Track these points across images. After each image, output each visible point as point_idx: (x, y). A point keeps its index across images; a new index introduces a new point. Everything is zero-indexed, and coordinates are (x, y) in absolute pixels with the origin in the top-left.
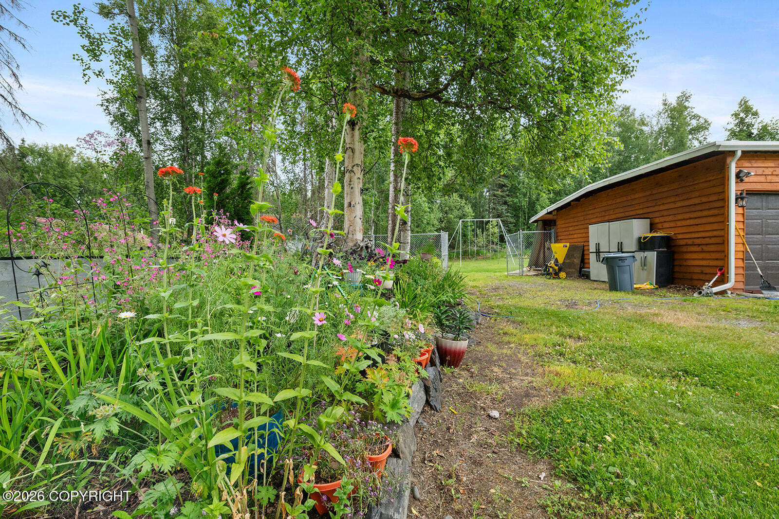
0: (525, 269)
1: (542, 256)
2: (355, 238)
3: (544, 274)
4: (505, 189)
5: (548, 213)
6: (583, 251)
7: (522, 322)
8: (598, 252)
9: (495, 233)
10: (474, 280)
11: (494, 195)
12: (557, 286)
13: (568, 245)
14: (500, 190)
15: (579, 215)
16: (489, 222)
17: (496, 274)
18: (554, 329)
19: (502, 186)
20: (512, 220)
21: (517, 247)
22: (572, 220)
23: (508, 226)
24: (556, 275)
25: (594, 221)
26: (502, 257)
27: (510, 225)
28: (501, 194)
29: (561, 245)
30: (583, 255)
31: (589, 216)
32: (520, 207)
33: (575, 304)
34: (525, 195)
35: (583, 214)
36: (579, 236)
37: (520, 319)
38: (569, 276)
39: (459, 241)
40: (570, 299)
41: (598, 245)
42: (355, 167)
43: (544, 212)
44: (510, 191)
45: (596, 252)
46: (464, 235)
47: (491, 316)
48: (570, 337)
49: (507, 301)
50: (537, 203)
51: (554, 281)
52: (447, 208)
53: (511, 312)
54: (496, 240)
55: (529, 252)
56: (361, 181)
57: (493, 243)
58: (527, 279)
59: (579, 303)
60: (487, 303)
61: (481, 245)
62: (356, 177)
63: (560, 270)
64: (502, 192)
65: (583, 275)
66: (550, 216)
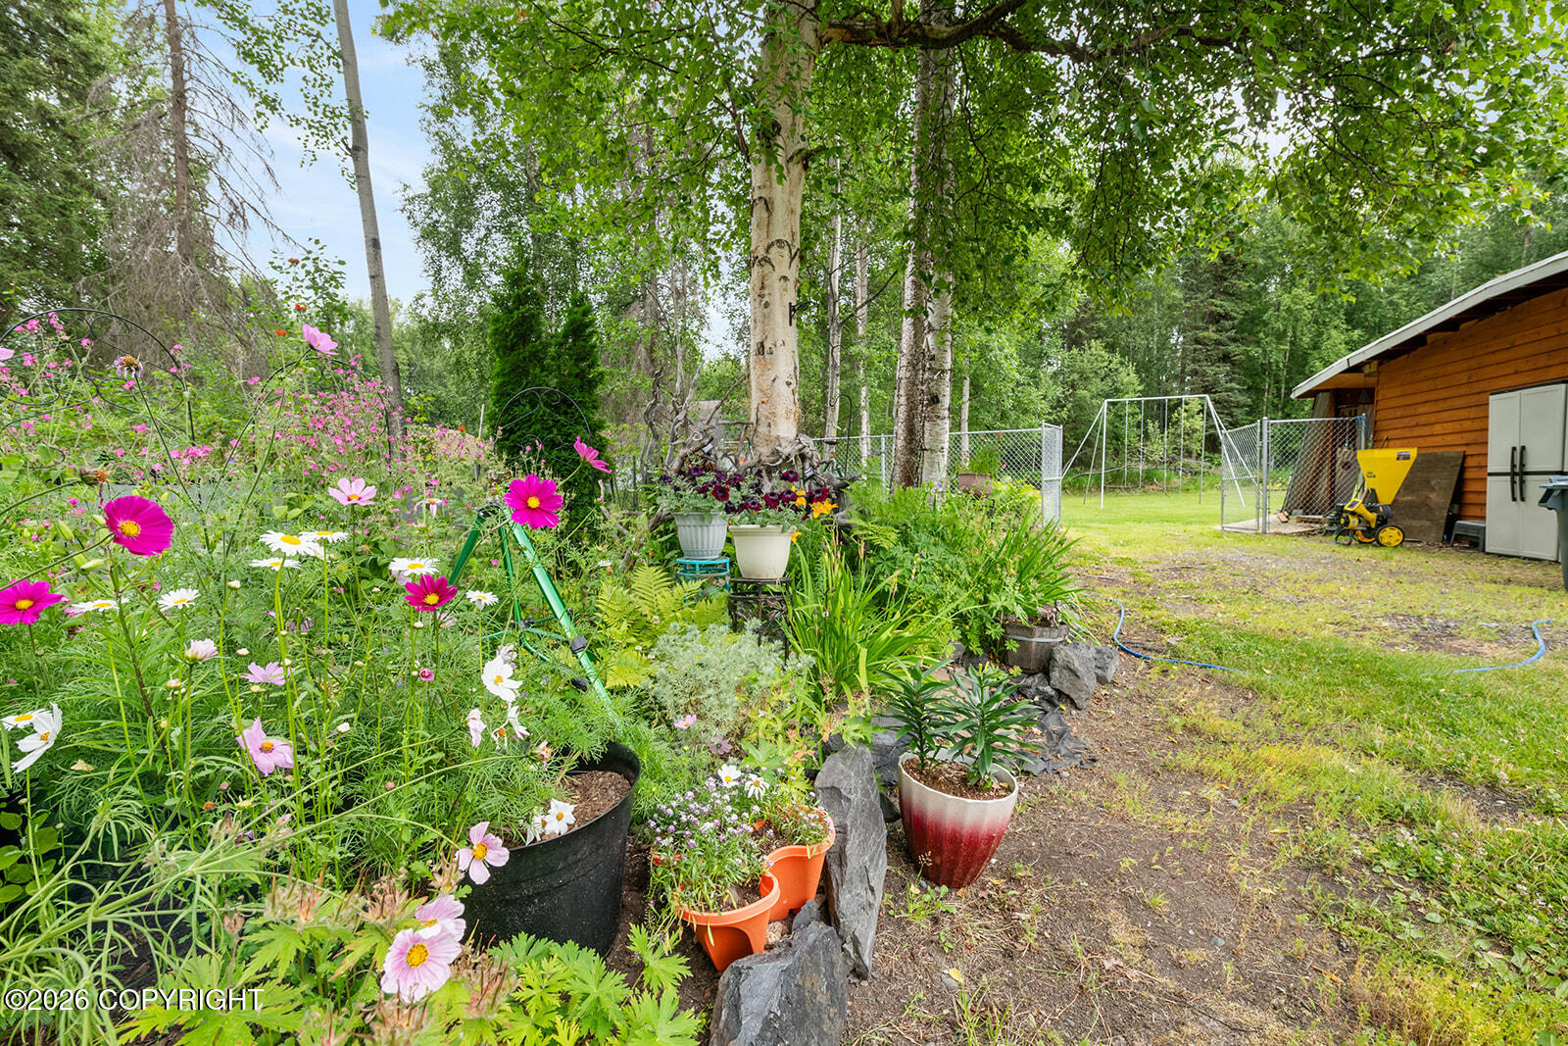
0: (1272, 518)
1: (1324, 483)
2: (774, 433)
3: (1328, 533)
4: (1228, 324)
5: (1350, 370)
6: (1463, 469)
7: (1256, 689)
8: (1519, 474)
9: (1195, 431)
10: (1127, 543)
11: (1197, 341)
12: (1374, 568)
13: (1413, 452)
14: (1212, 328)
15: (1450, 369)
16: (1179, 403)
17: (1189, 528)
18: (1379, 736)
19: (1216, 318)
20: (1243, 399)
21: (1252, 464)
22: (1425, 386)
23: (1230, 415)
24: (1370, 536)
25: (1504, 383)
26: (1212, 486)
27: (1237, 412)
28: (1215, 336)
29: (1392, 453)
30: (1461, 481)
31: (1488, 372)
32: (1266, 368)
33: (1447, 632)
34: (1280, 336)
35: (1465, 365)
36: (1450, 427)
37: (1247, 677)
38: (1409, 539)
39: (1099, 449)
40: (1425, 613)
41: (1519, 454)
42: (774, 250)
43: (1339, 366)
44: (1240, 329)
45: (1513, 474)
46: (1116, 437)
47: (1152, 656)
48: (1451, 775)
49: (1211, 608)
50: (1315, 354)
51: (1365, 553)
52: (1076, 376)
53: (1219, 651)
54: (1196, 447)
55: (1287, 476)
56: (791, 285)
57: (1189, 453)
58: (1279, 544)
59: (1465, 629)
60: (1147, 614)
61: (1156, 457)
62: (776, 275)
63: (1383, 522)
64: (1218, 331)
65: (1458, 538)
66: (1356, 379)
